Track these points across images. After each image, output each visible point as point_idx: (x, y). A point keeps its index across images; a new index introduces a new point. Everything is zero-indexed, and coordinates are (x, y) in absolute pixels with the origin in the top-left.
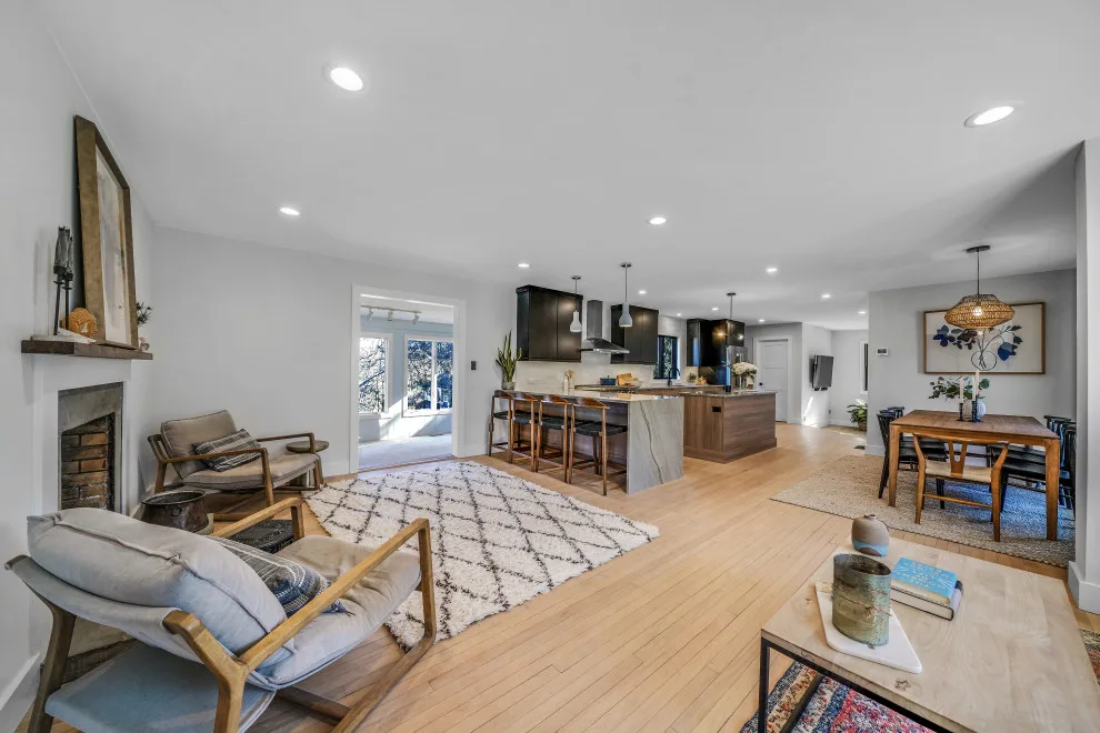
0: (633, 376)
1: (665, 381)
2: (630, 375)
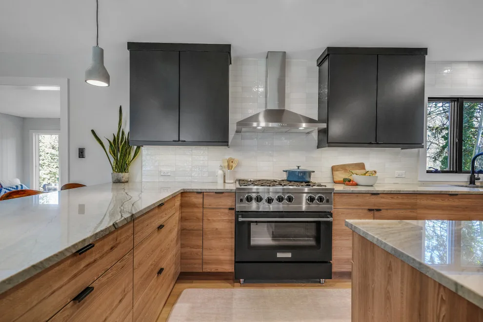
0: (368, 168)
1: (464, 178)
2: (361, 166)
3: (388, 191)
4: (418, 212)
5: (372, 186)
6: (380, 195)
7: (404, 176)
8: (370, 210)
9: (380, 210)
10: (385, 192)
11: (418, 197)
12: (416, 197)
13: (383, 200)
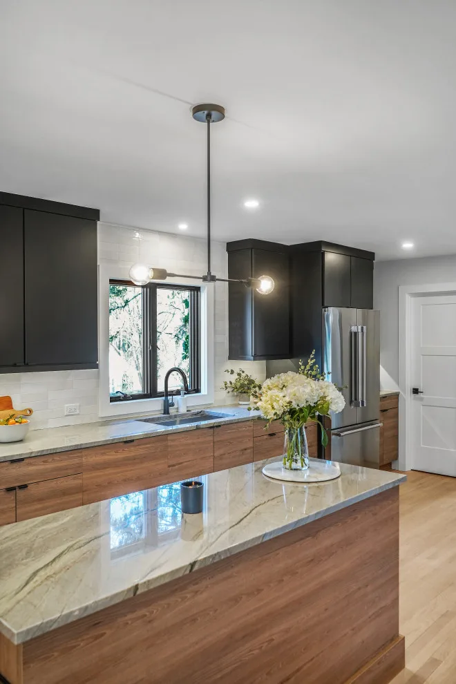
3: (39, 452)
4: (84, 476)
5: (21, 441)
6: (26, 461)
7: (78, 412)
8: (9, 490)
9: (25, 486)
10: (33, 455)
11: (83, 454)
12: (79, 454)
13: (32, 468)
